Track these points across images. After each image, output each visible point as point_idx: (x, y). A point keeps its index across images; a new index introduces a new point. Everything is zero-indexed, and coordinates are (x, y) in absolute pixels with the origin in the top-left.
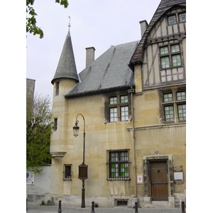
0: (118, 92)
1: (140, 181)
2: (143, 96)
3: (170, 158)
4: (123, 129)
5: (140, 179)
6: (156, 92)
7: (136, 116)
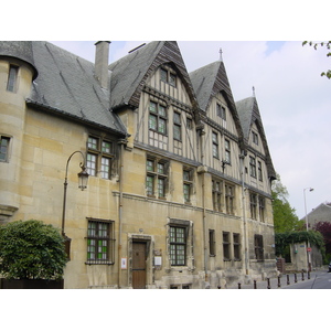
0: (104, 135)
1: (124, 266)
2: (131, 154)
3: (153, 240)
4: (108, 192)
5: (124, 263)
6: (143, 154)
7: (123, 177)
